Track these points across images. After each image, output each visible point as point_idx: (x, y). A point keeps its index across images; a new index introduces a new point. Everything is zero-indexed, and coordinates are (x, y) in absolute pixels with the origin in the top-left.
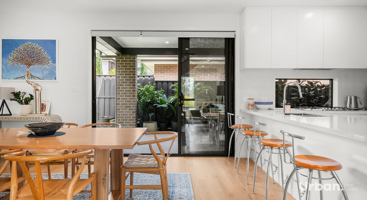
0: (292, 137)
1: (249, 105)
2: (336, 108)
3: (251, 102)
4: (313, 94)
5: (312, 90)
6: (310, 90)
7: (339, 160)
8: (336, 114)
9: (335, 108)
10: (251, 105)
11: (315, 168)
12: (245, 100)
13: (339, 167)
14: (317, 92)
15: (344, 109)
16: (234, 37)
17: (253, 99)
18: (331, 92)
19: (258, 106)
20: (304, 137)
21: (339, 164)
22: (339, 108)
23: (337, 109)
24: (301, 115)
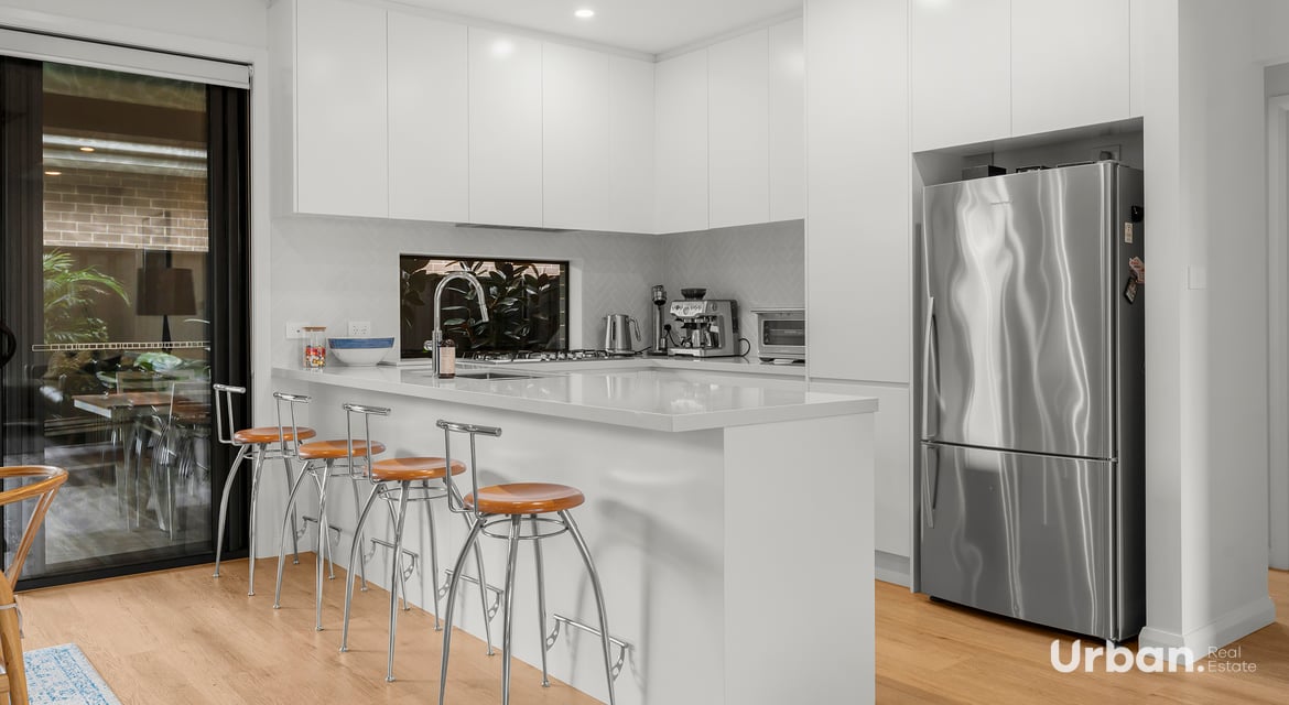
0: (469, 434)
1: (308, 353)
2: (578, 351)
3: (318, 340)
4: (512, 307)
5: (512, 294)
6: (503, 295)
7: (577, 484)
8: (577, 371)
9: (574, 352)
10: (316, 351)
11: (525, 508)
12: (292, 333)
13: (577, 500)
14: (525, 300)
15: (598, 354)
16: (247, 87)
17: (323, 329)
18: (564, 303)
19: (343, 354)
20: (500, 430)
21: (577, 493)
22: (584, 351)
23: (578, 355)
24: (483, 376)
